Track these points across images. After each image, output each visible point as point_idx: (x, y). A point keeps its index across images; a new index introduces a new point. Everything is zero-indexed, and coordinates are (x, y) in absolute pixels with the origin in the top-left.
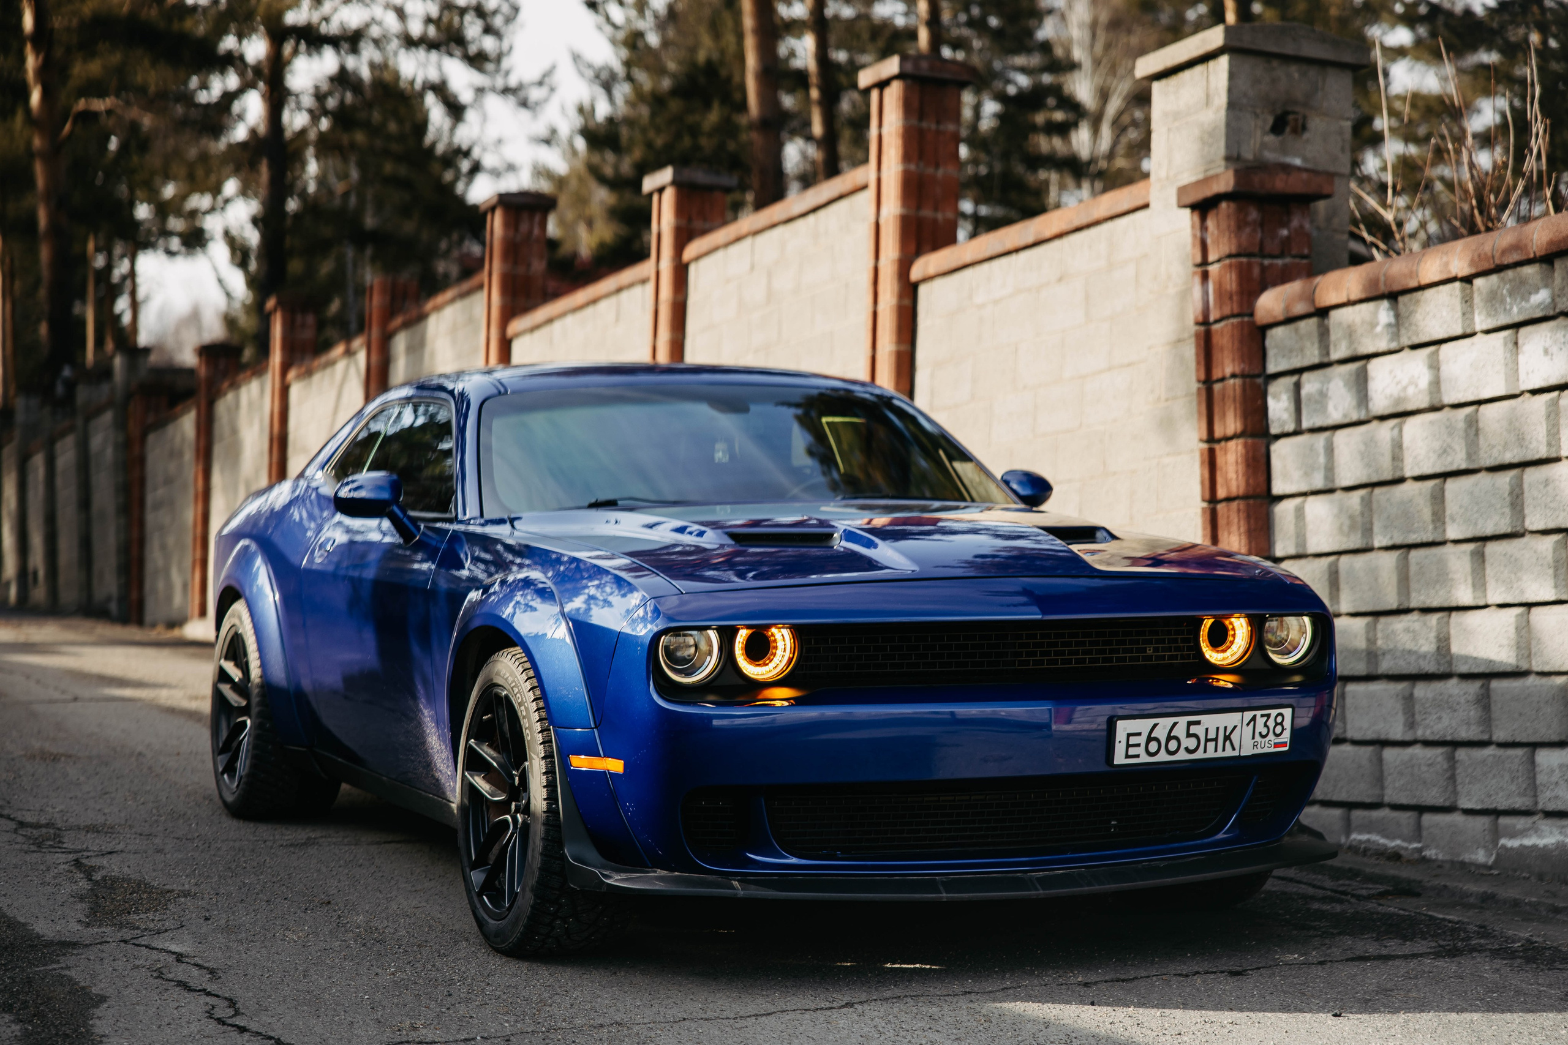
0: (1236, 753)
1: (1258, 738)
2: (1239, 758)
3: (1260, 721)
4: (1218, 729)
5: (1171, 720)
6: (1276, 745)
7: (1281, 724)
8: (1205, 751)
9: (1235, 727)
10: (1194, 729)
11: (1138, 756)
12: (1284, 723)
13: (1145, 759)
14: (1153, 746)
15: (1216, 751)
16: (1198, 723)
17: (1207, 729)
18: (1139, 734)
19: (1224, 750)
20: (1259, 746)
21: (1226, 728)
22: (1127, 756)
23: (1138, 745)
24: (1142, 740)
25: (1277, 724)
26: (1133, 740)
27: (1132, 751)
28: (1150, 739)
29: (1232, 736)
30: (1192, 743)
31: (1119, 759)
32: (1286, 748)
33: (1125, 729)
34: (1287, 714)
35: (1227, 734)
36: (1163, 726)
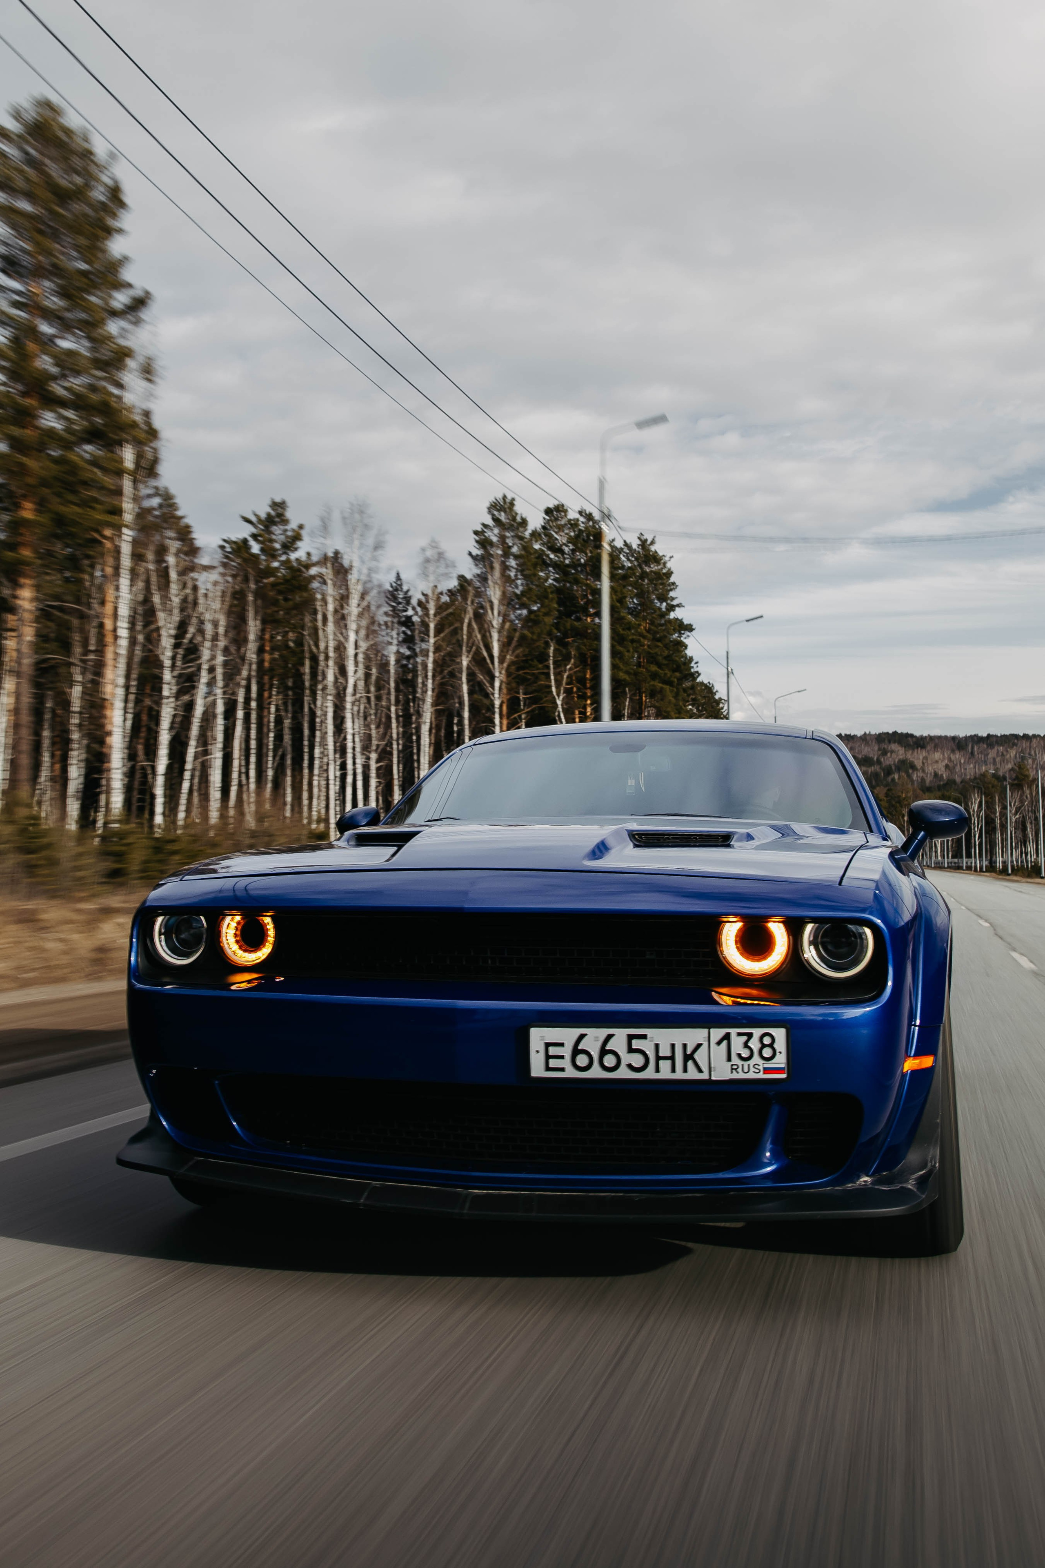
0: (704, 1076)
1: (735, 1060)
2: (709, 1082)
3: (737, 1043)
4: (673, 1046)
5: (602, 1033)
6: (767, 1071)
7: (771, 1045)
8: (657, 1070)
9: (699, 1046)
10: (636, 1044)
11: (562, 1070)
12: (775, 1046)
13: (570, 1073)
14: (582, 1060)
15: (673, 1070)
16: (644, 1037)
17: (657, 1046)
18: (562, 1045)
19: (685, 1070)
20: (740, 1070)
21: (685, 1046)
22: (548, 1069)
23: (562, 1057)
24: (567, 1051)
25: (764, 1046)
26: (552, 1051)
27: (553, 1063)
28: (576, 1052)
29: (696, 1056)
30: (637, 1060)
31: (537, 1069)
32: (784, 1076)
33: (542, 1038)
34: (780, 1034)
35: (689, 1052)
36: (593, 1038)
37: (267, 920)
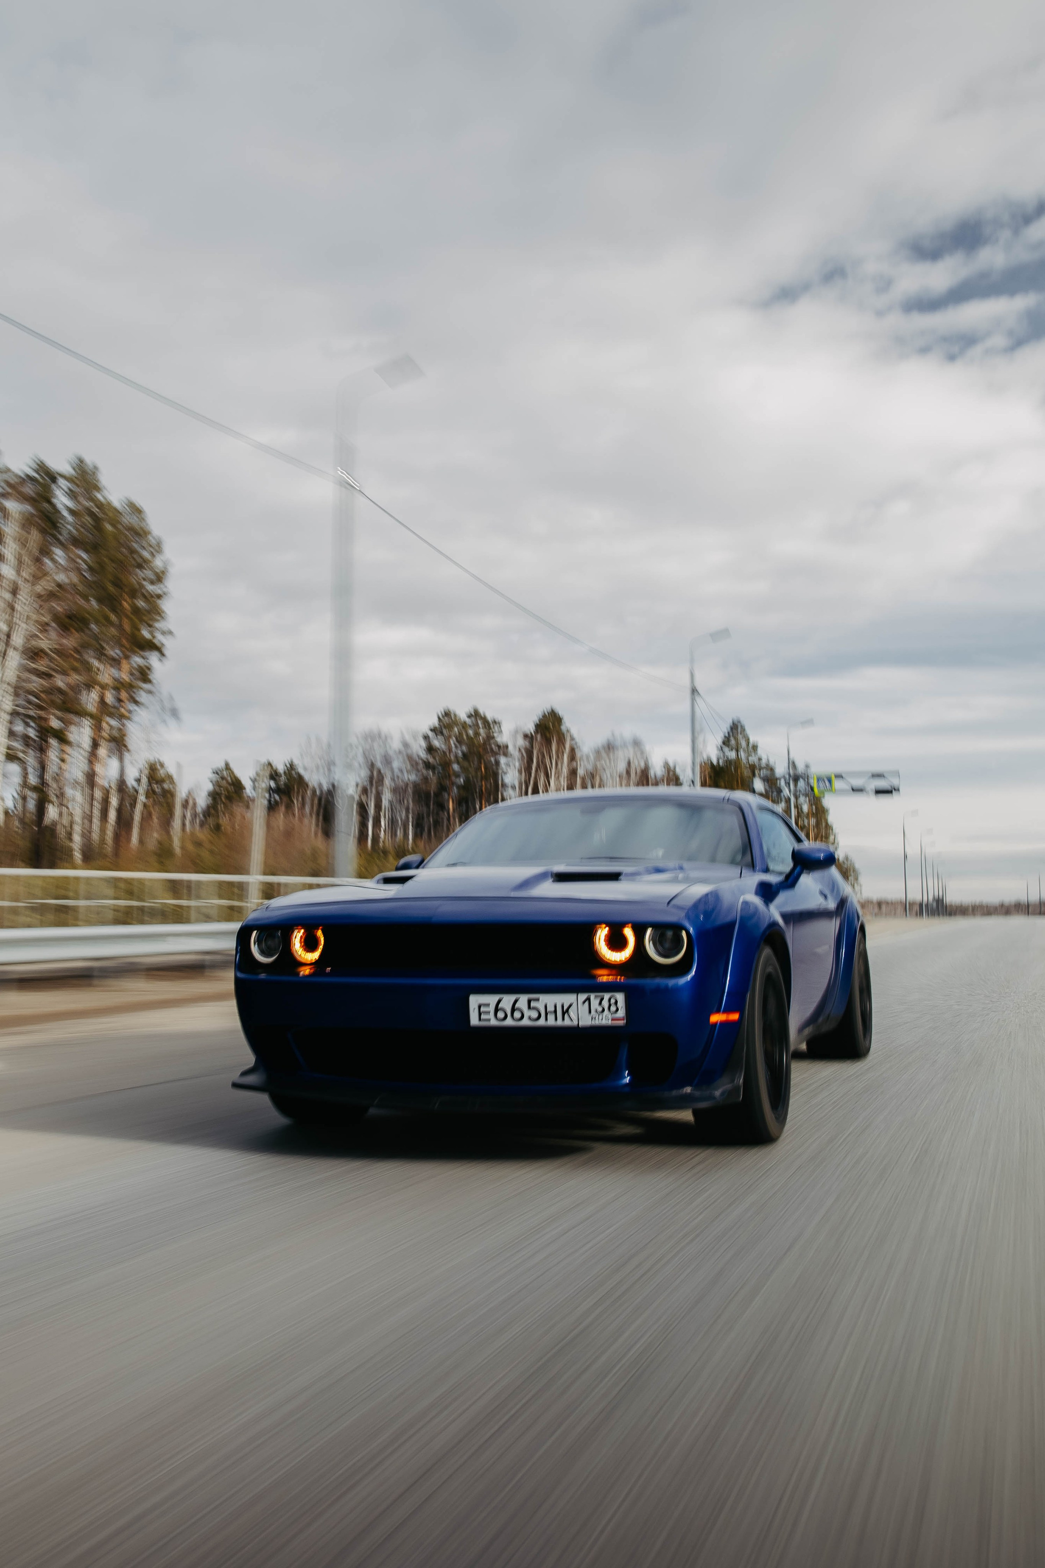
0: (575, 1023)
1: (594, 1014)
2: (578, 1027)
3: (595, 1003)
4: (555, 1005)
5: (512, 997)
6: (612, 1020)
7: (616, 1003)
8: (546, 1019)
9: (570, 1006)
10: (532, 1004)
11: (489, 1020)
12: (618, 1004)
13: (494, 1022)
14: (501, 1015)
15: (556, 1019)
16: (538, 1000)
17: (545, 1005)
18: (488, 1005)
19: (563, 1019)
20: (596, 1019)
21: (562, 1005)
22: (480, 1019)
23: (489, 1013)
24: (492, 1009)
25: (610, 1004)
26: (482, 1009)
27: (483, 1017)
28: (497, 1010)
29: (569, 1011)
30: (533, 1014)
31: (474, 1021)
32: (623, 1023)
33: (476, 1001)
34: (620, 997)
35: (565, 1008)
36: (507, 1001)
37: (320, 933)
